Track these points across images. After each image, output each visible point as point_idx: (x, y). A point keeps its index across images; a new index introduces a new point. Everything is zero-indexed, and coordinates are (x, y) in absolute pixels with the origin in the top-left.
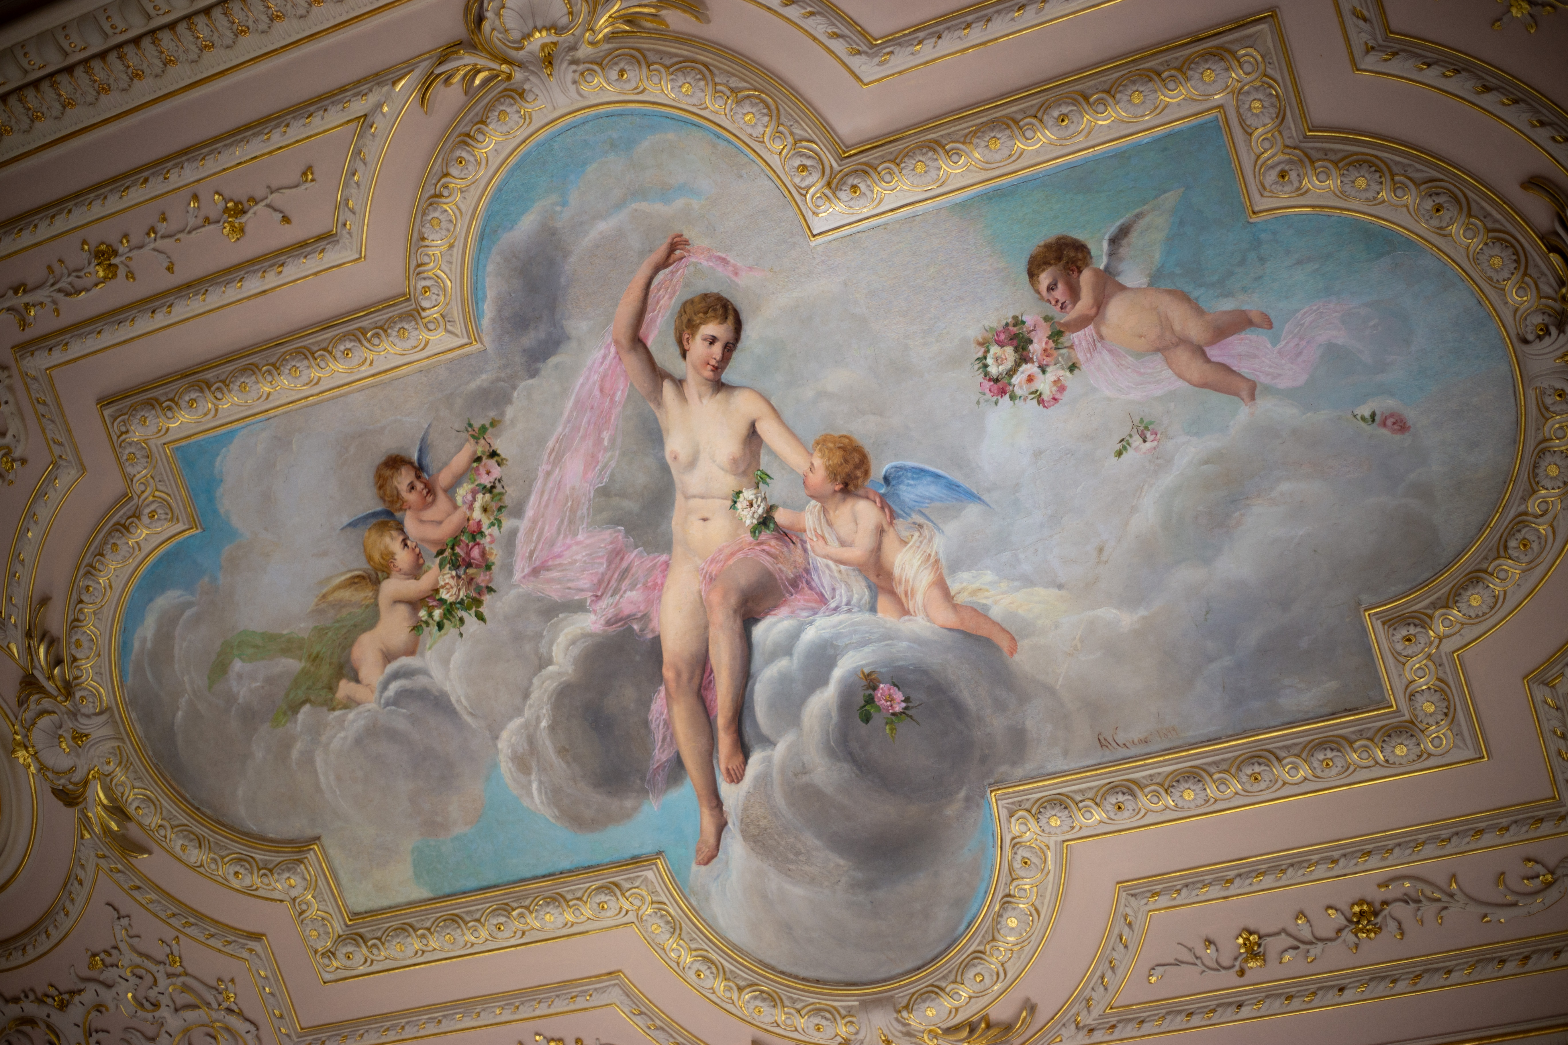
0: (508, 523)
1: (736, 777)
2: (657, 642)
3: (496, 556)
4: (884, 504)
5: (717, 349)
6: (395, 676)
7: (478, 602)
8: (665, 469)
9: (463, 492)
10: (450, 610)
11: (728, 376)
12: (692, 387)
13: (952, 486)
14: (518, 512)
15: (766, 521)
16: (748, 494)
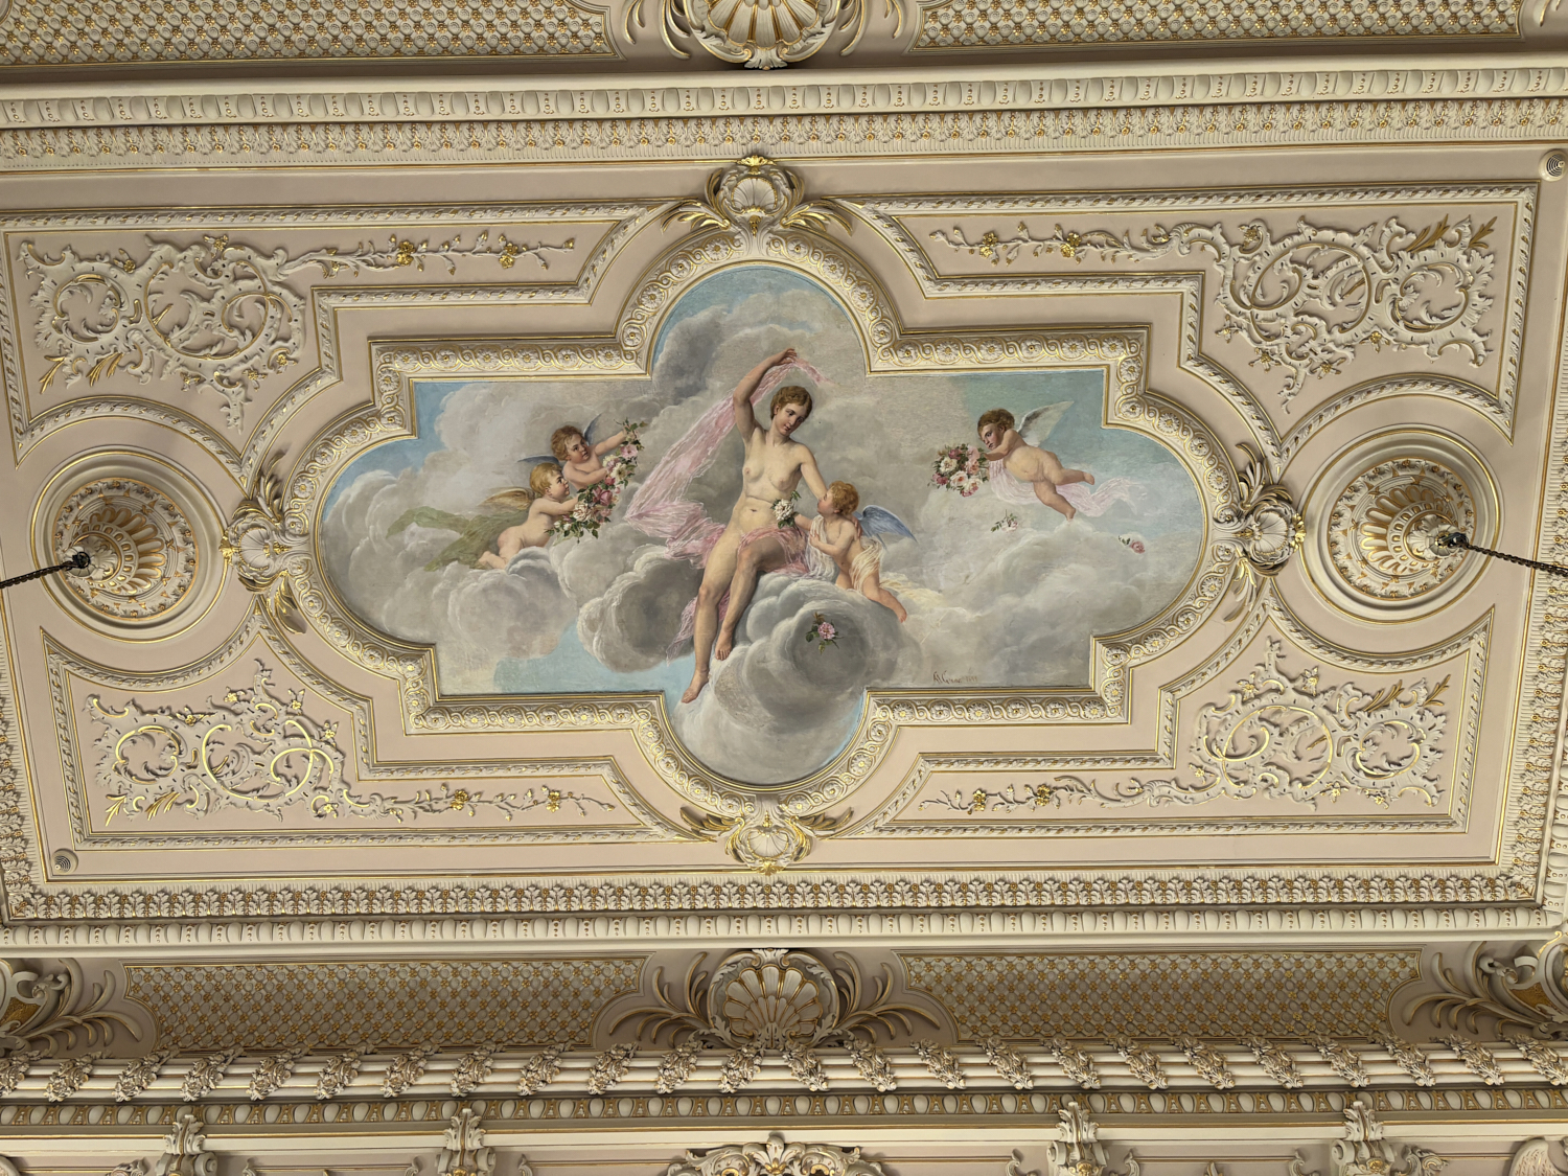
0: (632, 484)
1: (722, 657)
2: (702, 572)
3: (618, 501)
4: (859, 527)
5: (793, 419)
6: (525, 557)
7: (596, 525)
8: (740, 477)
9: (609, 459)
10: (576, 525)
11: (793, 435)
12: (770, 437)
13: (899, 525)
14: (641, 479)
15: (789, 520)
16: (784, 503)
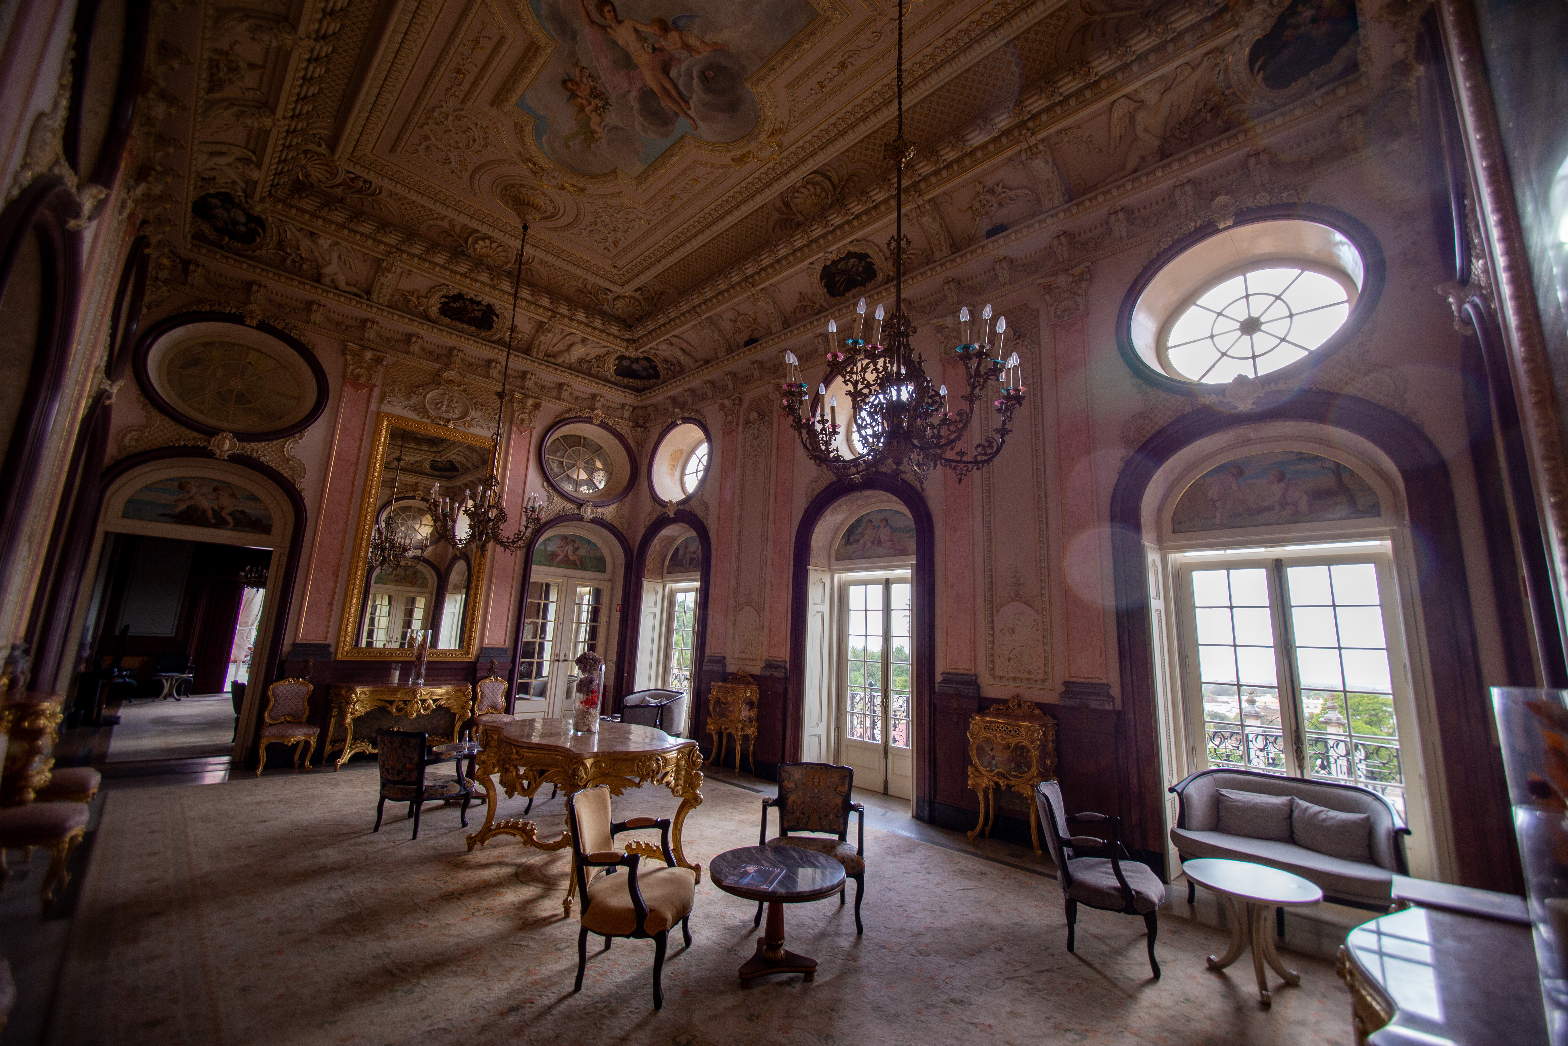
0: (600, 82)
1: (690, 109)
2: (651, 89)
3: (603, 90)
4: (678, 29)
5: (612, 13)
6: (604, 128)
7: (608, 103)
8: (622, 49)
9: (584, 80)
10: (603, 107)
11: (620, 18)
12: (614, 26)
13: (689, 16)
14: (600, 78)
15: (654, 49)
16: (646, 45)
